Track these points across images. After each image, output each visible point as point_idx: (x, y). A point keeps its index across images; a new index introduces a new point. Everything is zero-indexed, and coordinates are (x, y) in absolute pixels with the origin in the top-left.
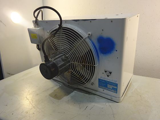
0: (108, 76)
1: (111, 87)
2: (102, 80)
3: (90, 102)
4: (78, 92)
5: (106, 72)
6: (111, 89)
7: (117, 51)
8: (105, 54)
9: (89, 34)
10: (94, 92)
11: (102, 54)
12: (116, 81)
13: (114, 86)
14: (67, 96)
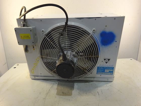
0: (106, 63)
1: (108, 71)
2: (101, 67)
3: (96, 88)
4: (78, 83)
5: (105, 60)
6: (108, 73)
7: (116, 42)
8: (106, 45)
9: (94, 30)
10: (92, 79)
11: (103, 46)
12: (113, 65)
13: (110, 69)
14: (73, 89)
